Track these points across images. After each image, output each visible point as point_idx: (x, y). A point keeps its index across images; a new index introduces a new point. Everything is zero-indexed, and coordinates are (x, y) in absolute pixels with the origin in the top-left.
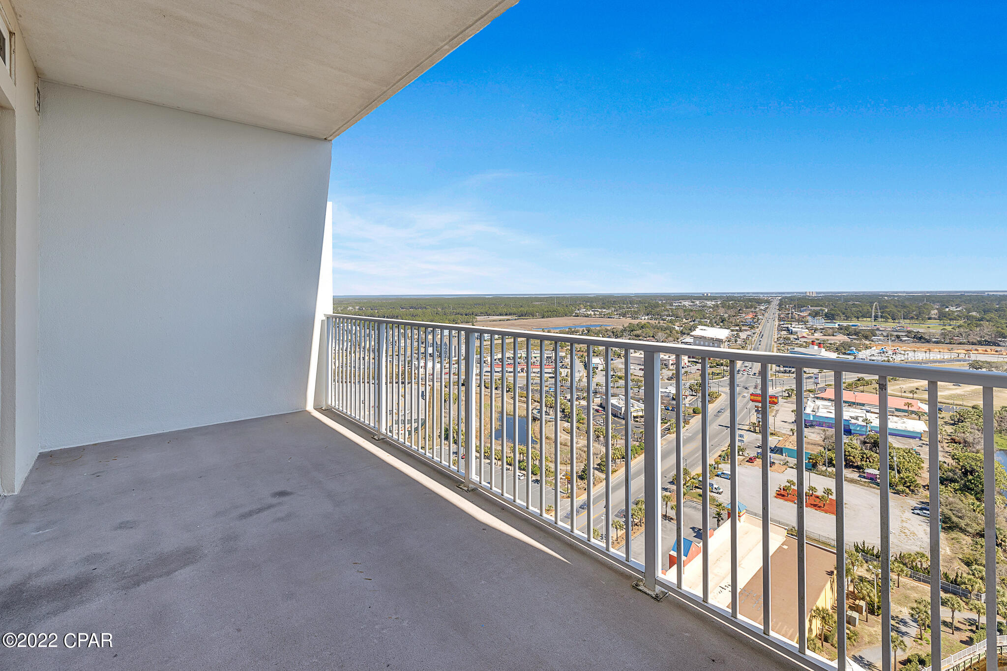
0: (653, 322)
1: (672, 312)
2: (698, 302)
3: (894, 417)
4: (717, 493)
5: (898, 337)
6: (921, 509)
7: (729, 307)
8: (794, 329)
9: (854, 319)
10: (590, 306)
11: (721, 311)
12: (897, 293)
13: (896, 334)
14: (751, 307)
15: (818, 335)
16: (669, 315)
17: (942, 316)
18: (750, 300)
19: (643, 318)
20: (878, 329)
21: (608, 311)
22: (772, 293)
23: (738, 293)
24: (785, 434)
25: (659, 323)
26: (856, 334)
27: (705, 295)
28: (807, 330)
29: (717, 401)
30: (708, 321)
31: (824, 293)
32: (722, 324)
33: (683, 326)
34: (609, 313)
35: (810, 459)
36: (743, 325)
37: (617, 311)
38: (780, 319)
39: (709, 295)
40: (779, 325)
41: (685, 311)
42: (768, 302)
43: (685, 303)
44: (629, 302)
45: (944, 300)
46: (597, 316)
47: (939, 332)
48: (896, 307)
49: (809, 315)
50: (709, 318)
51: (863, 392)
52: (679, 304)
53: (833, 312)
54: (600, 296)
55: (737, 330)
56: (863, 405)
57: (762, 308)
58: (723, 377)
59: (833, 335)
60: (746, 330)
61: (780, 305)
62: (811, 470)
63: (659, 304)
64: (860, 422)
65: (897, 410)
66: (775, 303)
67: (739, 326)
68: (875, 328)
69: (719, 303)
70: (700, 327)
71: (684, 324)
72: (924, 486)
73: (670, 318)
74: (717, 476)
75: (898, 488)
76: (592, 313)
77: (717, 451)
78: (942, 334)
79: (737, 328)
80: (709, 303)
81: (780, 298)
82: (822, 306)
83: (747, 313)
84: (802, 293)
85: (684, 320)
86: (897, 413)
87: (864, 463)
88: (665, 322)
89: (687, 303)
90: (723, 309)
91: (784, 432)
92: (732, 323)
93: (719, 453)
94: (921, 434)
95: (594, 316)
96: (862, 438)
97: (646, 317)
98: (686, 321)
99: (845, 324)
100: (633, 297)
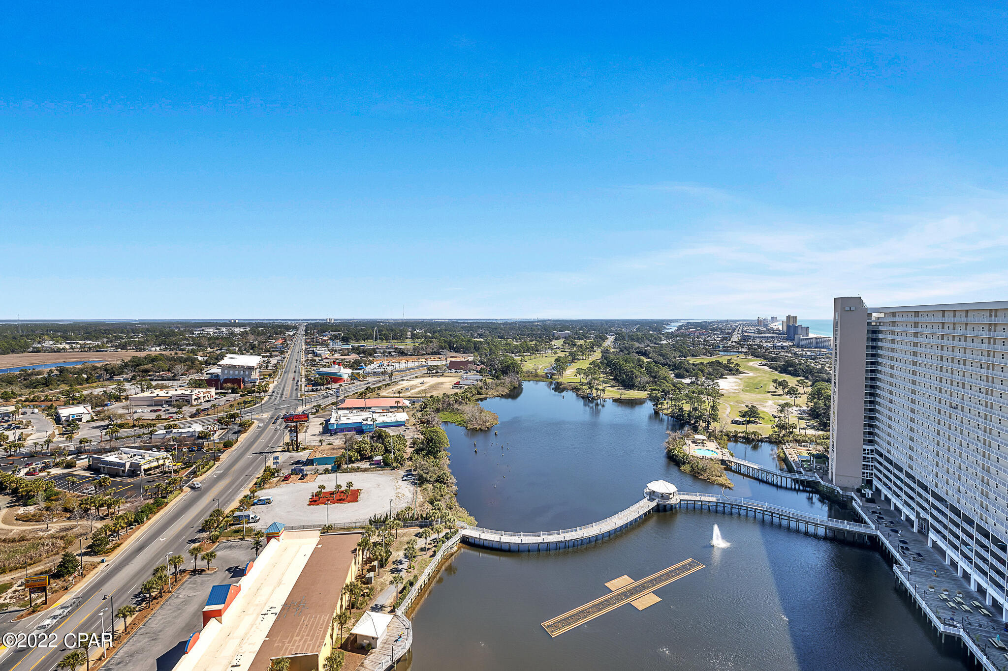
0: (167, 353)
1: (193, 340)
2: (224, 330)
3: (390, 413)
4: (254, 522)
5: (390, 353)
6: (407, 476)
7: (259, 334)
8: (318, 352)
9: (362, 340)
10: (61, 337)
11: (251, 338)
12: (387, 320)
13: (388, 350)
14: (281, 333)
15: (337, 356)
16: (189, 345)
17: (414, 336)
18: (279, 327)
19: (153, 349)
20: (377, 348)
21: (95, 343)
22: (299, 320)
23: (267, 320)
24: (314, 446)
25: (176, 354)
26: (364, 353)
27: (233, 321)
28: (329, 352)
29: (250, 429)
30: (237, 349)
31: (340, 320)
32: (252, 351)
33: (208, 355)
34: (98, 345)
35: (336, 461)
36: (273, 351)
37: (111, 342)
38: (307, 343)
39: (237, 321)
40: (306, 349)
41: (209, 339)
42: (296, 328)
43: (209, 330)
44: (130, 330)
45: (414, 325)
46: (77, 350)
47: (412, 347)
48: (388, 330)
49: (330, 339)
50: (238, 345)
51: (369, 398)
52: (202, 332)
53: (347, 336)
54: (81, 323)
55: (267, 356)
56: (370, 408)
57: (291, 333)
58: (255, 404)
59: (348, 355)
60: (277, 356)
61: (306, 330)
62: (336, 471)
63: (175, 332)
64: (370, 422)
65: (391, 407)
66: (302, 328)
67: (269, 351)
68: (375, 347)
69: (248, 330)
70: (229, 356)
71: (208, 353)
72: (408, 459)
73: (191, 348)
74: (254, 505)
75: (394, 465)
76: (67, 346)
77: (252, 480)
78: (414, 349)
79: (268, 354)
80: (237, 330)
81: (305, 324)
82: (339, 331)
83: (277, 339)
84: (323, 320)
85: (209, 349)
86: (391, 410)
87: (372, 453)
88: (184, 352)
89: (211, 331)
90: (253, 336)
91: (313, 444)
92: (262, 349)
93: (255, 481)
94: (405, 421)
95: (71, 350)
96: (371, 434)
97: (158, 349)
98: (211, 350)
99: (356, 345)
100: (137, 324)
